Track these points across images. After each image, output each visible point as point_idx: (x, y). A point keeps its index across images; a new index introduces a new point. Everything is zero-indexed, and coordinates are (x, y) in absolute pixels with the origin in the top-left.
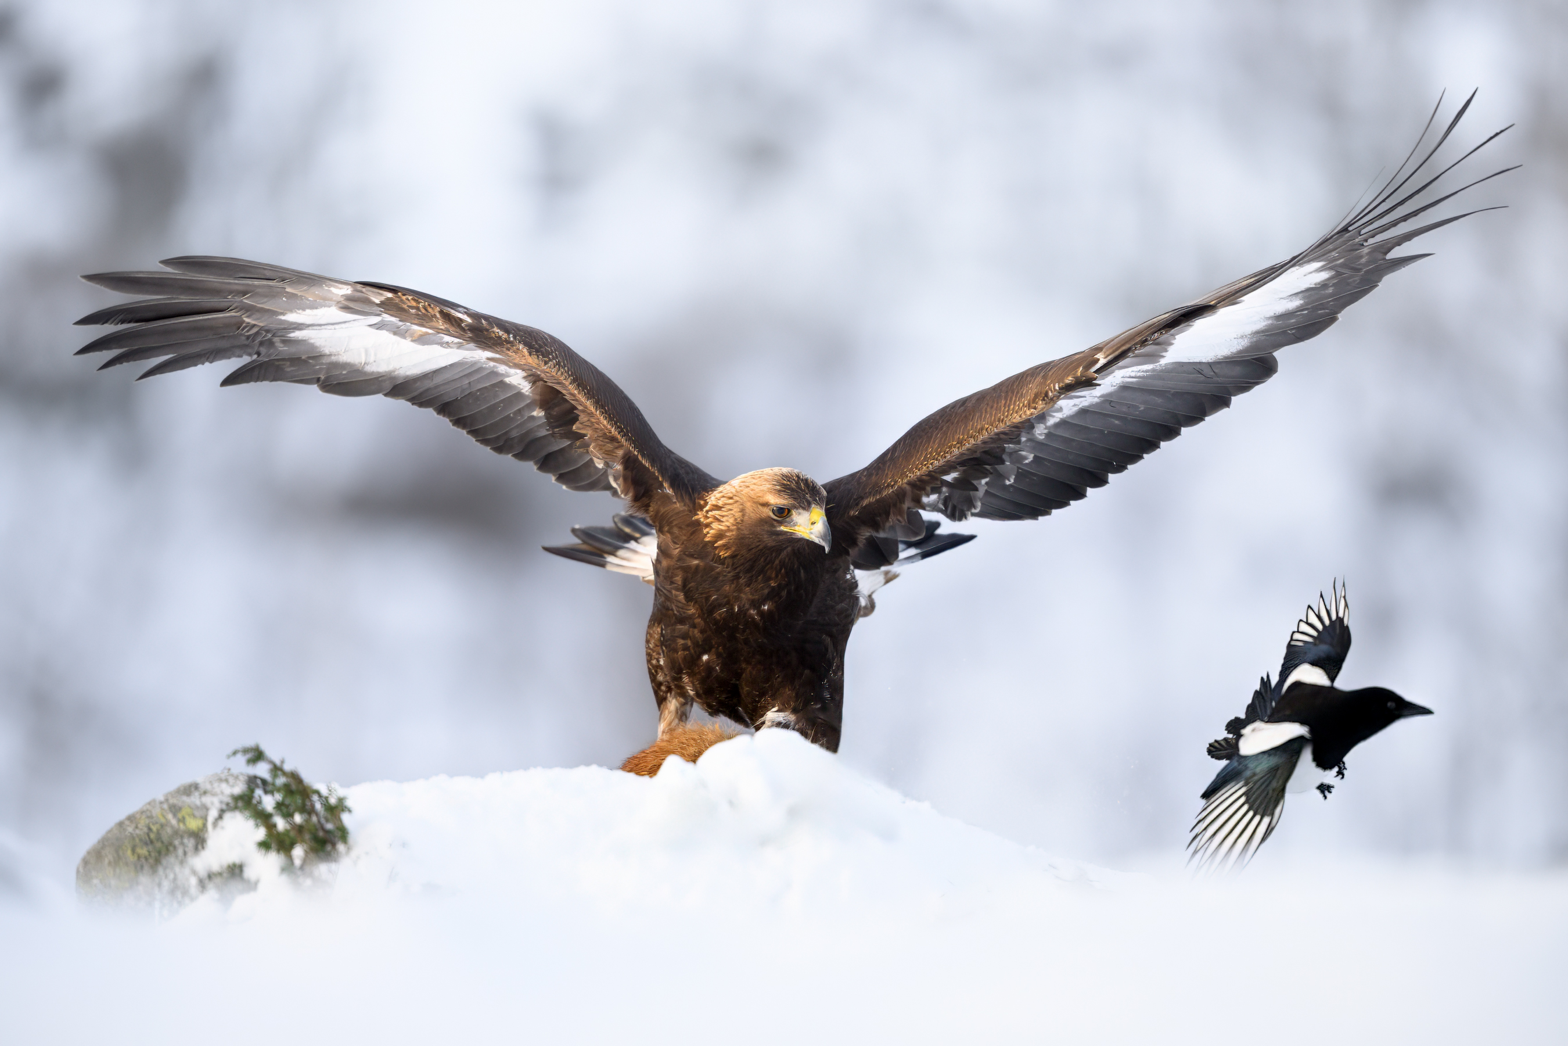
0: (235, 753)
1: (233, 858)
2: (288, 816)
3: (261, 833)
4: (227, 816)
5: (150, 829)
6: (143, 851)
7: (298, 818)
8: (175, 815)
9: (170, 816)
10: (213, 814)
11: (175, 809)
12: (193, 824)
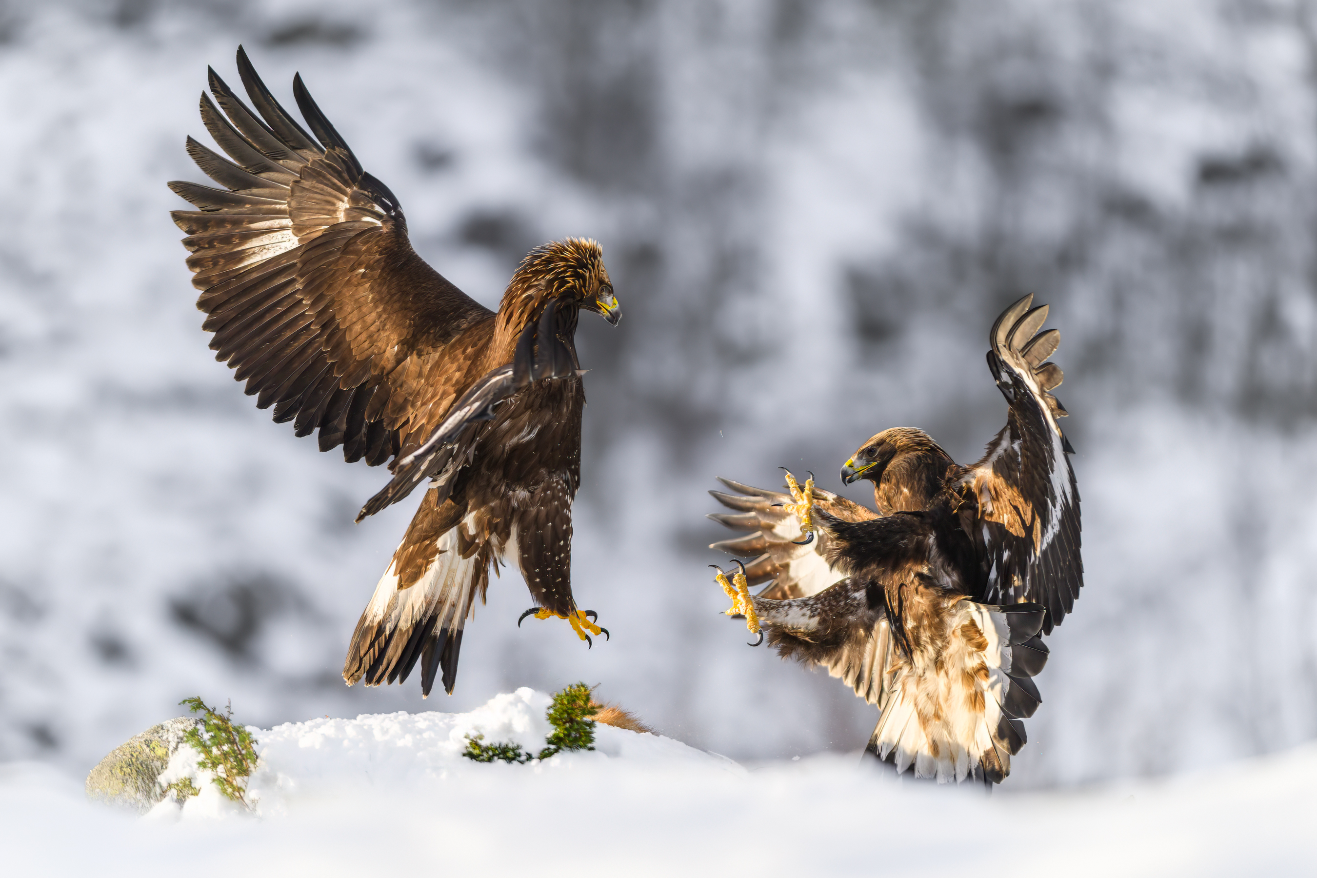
0: (184, 702)
1: (184, 774)
2: (219, 745)
3: (202, 757)
4: (180, 745)
5: (132, 755)
6: (128, 770)
7: (226, 748)
8: (148, 746)
9: (145, 747)
10: (173, 745)
11: (148, 743)
12: (160, 752)
